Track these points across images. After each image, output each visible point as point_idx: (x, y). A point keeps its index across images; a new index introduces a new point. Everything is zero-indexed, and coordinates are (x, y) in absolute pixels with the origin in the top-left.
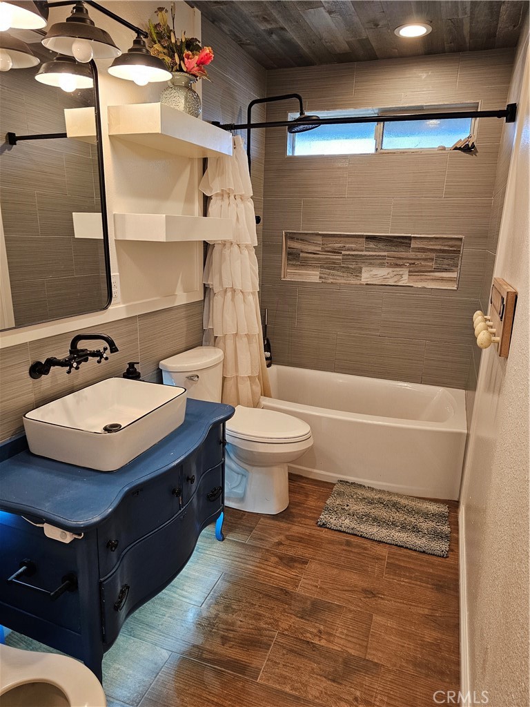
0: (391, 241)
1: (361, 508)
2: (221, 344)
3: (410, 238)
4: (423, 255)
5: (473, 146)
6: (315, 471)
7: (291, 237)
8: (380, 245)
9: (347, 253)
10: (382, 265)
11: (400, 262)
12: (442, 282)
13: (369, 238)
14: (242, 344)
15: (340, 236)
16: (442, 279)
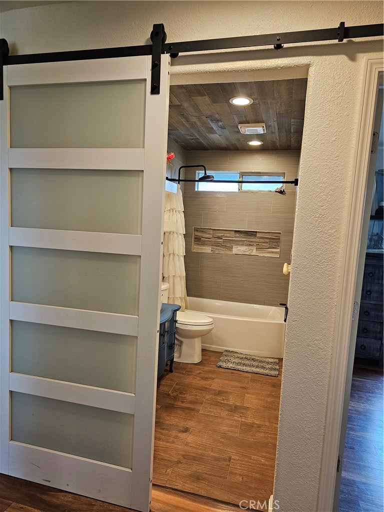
0: (247, 233)
1: (237, 360)
2: (167, 281)
3: (256, 232)
4: (263, 240)
5: (284, 191)
6: (213, 346)
7: (197, 230)
8: (242, 235)
9: (225, 238)
10: (243, 245)
11: (252, 244)
12: (272, 254)
13: (236, 231)
14: (177, 281)
15: (222, 230)
16: (272, 252)
